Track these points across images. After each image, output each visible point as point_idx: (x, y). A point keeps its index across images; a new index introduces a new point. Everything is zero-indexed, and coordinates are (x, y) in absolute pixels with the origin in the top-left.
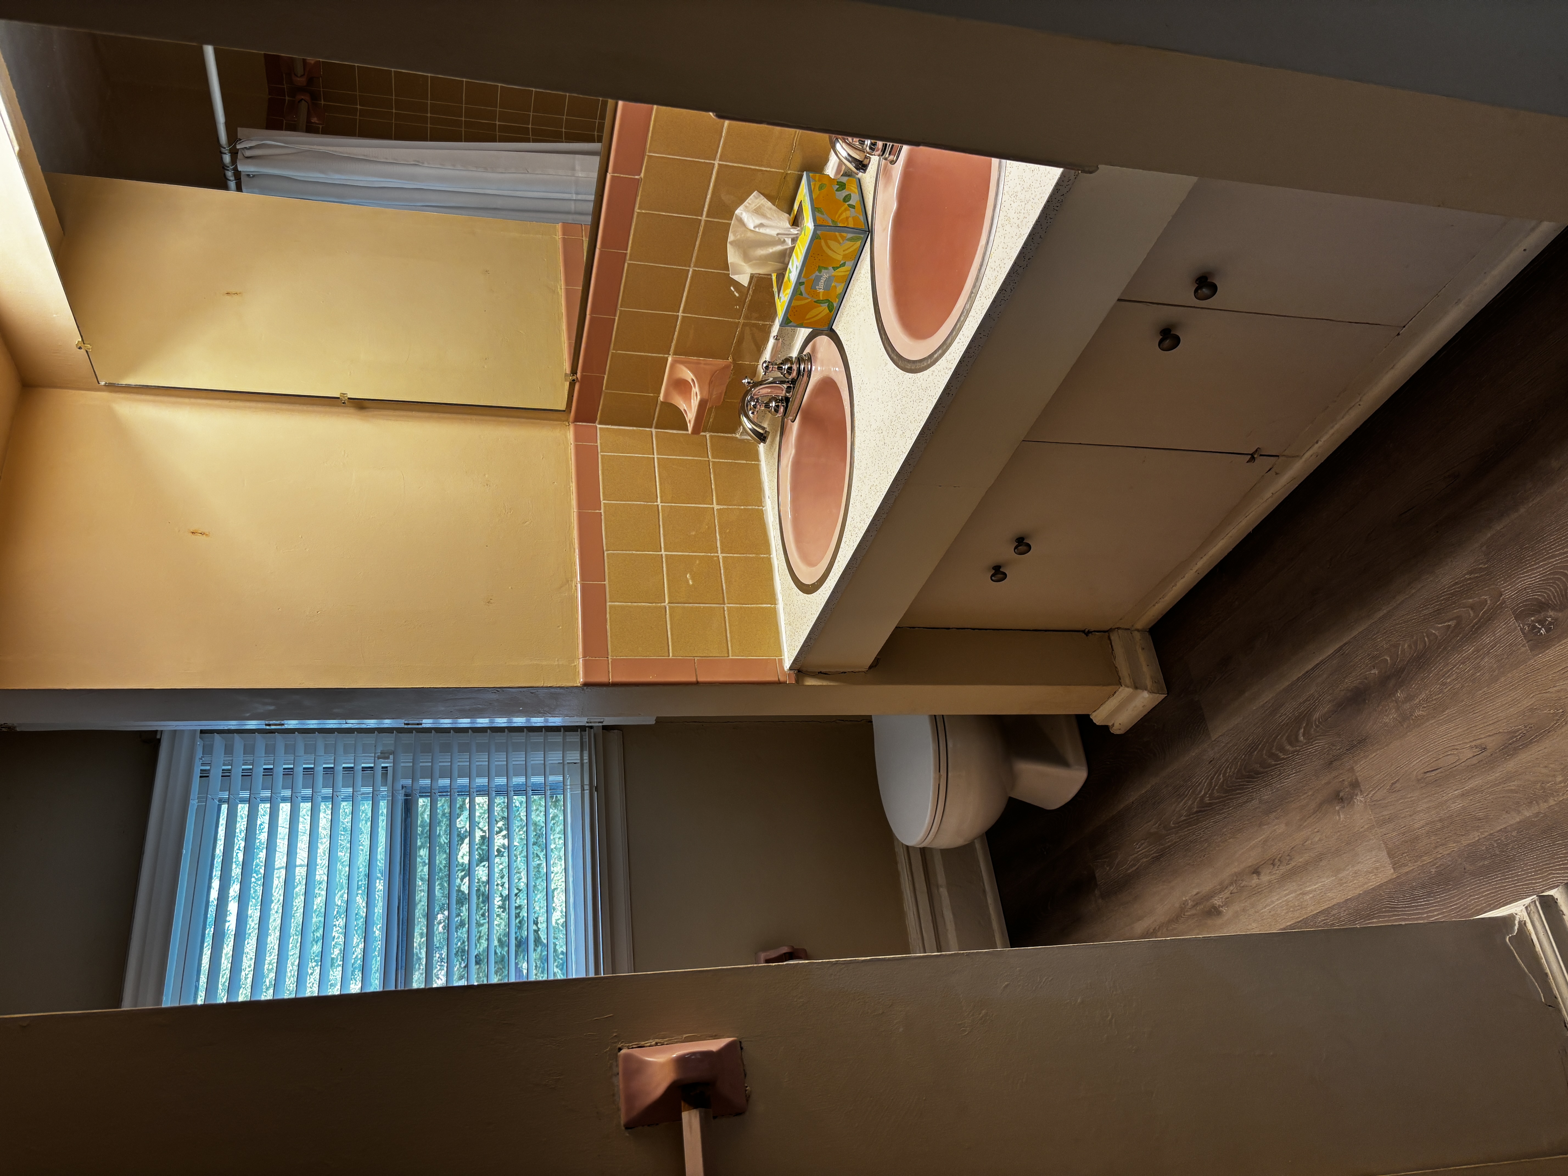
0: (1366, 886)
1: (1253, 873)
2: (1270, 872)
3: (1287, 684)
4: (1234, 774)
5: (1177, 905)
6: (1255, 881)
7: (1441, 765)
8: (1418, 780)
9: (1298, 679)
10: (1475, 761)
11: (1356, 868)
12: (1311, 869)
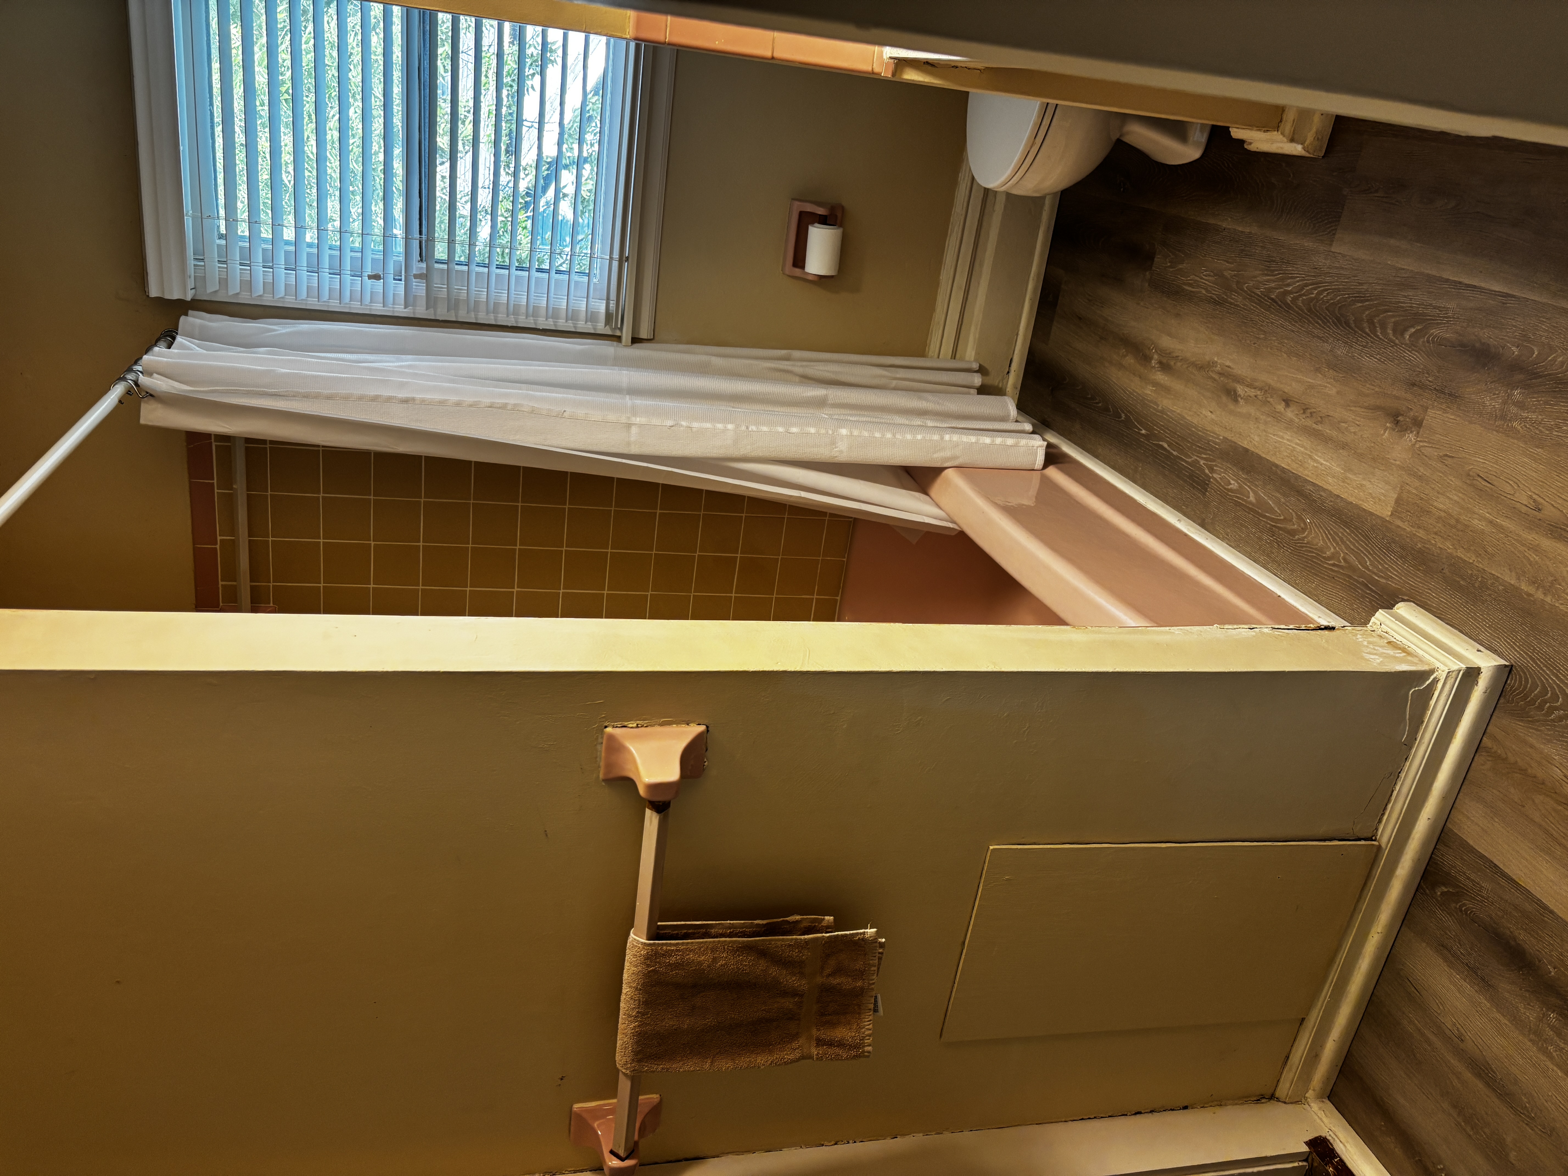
0: (1361, 502)
1: (1284, 400)
2: (1297, 414)
3: (1434, 272)
4: (1328, 302)
5: (1207, 358)
6: (1281, 407)
7: (1495, 483)
8: (1469, 475)
9: (1447, 280)
10: (1524, 509)
11: (1364, 483)
12: (1330, 446)
